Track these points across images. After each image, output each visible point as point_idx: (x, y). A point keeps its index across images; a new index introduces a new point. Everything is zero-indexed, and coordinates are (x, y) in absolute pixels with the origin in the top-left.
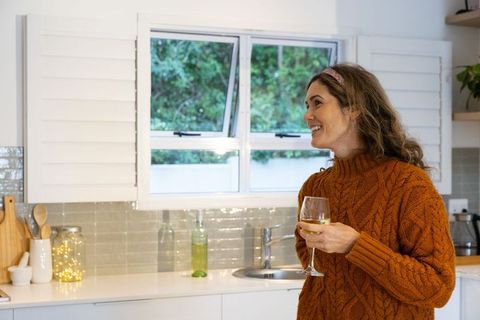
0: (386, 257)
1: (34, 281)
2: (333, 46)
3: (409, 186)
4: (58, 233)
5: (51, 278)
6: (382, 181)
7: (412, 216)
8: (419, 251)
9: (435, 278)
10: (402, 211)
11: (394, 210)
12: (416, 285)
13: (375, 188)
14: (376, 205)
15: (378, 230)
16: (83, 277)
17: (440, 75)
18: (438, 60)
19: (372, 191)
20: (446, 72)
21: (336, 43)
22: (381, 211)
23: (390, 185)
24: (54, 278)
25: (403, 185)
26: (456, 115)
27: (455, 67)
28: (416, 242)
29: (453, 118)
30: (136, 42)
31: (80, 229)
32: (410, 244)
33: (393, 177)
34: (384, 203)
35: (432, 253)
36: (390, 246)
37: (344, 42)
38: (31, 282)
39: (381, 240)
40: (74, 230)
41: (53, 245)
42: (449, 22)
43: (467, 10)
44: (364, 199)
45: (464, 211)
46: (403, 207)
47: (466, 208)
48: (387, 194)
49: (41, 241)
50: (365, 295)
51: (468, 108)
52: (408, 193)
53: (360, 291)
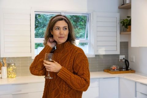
0: (70, 74)
1: (2, 78)
2: (87, 15)
3: (77, 53)
4: (9, 65)
5: (7, 77)
6: (69, 51)
7: (77, 62)
8: (79, 74)
9: (84, 82)
10: (75, 61)
11: (72, 60)
12: (78, 83)
13: (67, 53)
14: (67, 59)
15: (67, 66)
16: (15, 77)
17: (117, 22)
18: (116, 18)
19: (66, 54)
20: (118, 21)
21: (88, 14)
22: (68, 60)
23: (71, 53)
24: (8, 77)
25: (75, 53)
26: (121, 33)
27: (120, 20)
28: (78, 71)
29: (120, 34)
30: (30, 15)
31: (15, 64)
32: (76, 72)
33: (73, 50)
34: (69, 58)
35: (83, 75)
36: (70, 71)
37: (90, 14)
38: (1, 78)
39: (67, 69)
40: (13, 64)
41: (7, 68)
42: (119, 8)
43: (124, 4)
44: (64, 57)
45: (124, 59)
46: (75, 59)
47: (124, 58)
48: (70, 55)
49: (4, 67)
50: (60, 87)
51: (124, 31)
52: (77, 55)
53: (58, 85)
